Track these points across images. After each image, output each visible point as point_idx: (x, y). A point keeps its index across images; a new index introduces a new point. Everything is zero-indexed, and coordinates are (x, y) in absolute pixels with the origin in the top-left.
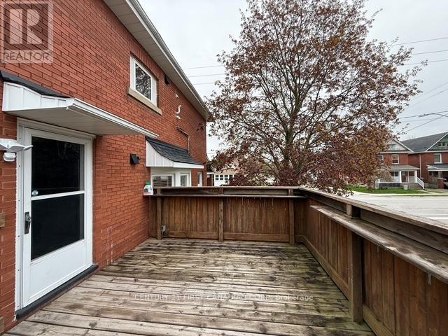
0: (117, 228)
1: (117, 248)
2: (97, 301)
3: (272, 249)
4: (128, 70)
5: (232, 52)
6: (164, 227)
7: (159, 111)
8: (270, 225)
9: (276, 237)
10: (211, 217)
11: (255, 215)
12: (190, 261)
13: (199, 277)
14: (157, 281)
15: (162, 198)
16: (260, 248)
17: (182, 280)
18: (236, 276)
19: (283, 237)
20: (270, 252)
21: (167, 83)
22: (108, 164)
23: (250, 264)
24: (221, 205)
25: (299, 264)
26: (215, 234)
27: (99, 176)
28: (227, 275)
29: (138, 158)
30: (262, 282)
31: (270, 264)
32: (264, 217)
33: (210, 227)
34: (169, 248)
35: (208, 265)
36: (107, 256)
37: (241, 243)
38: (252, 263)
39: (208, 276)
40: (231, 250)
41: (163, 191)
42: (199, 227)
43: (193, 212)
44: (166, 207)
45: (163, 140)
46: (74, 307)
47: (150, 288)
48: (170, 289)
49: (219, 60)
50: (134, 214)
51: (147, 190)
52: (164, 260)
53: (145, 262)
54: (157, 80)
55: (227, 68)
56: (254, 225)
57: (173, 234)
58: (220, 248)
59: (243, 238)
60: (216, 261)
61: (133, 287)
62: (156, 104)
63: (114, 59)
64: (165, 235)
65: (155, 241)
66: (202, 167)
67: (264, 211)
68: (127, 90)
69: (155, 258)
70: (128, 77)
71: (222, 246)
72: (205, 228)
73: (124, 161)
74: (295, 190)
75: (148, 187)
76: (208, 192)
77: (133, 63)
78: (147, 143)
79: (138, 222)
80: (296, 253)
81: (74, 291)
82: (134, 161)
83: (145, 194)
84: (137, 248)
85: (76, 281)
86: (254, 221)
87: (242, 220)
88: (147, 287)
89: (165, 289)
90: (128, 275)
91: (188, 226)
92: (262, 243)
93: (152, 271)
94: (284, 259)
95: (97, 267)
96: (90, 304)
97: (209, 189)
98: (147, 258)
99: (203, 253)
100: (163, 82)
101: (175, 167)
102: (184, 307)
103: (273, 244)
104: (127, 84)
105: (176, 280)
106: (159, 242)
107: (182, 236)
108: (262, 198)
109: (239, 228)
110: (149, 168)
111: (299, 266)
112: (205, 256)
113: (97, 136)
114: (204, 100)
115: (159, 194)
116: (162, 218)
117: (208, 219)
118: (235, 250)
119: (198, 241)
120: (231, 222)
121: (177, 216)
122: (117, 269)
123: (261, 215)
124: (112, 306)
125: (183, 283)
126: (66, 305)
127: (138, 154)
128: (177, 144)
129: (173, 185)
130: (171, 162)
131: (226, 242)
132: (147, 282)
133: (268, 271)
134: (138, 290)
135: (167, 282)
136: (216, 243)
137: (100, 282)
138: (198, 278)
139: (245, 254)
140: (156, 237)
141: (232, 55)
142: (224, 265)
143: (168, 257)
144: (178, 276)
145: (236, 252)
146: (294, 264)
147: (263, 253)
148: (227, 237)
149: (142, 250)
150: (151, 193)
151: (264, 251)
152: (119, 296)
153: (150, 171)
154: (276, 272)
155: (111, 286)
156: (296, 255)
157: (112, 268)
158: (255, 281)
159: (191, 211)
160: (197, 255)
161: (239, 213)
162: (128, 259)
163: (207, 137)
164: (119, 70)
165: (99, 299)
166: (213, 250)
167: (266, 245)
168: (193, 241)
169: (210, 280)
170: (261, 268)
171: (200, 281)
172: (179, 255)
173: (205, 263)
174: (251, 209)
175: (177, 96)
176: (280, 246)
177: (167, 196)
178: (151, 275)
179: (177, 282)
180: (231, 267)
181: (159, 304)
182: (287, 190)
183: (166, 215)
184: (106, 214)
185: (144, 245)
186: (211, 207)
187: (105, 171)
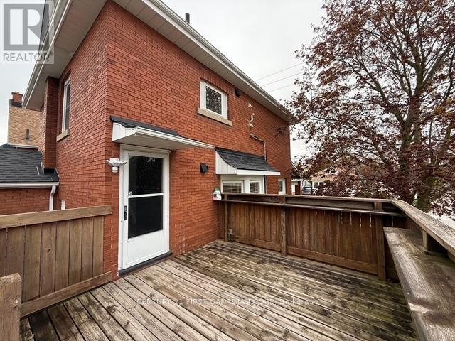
0: (189, 225)
1: (189, 242)
2: (162, 280)
3: (346, 278)
4: (198, 93)
5: (312, 43)
6: (230, 231)
7: (230, 123)
8: (347, 246)
9: (357, 264)
10: (274, 227)
11: (325, 231)
12: (241, 268)
13: (243, 284)
14: (207, 277)
15: (229, 204)
16: (329, 273)
17: (226, 282)
18: (280, 296)
19: (368, 266)
20: (341, 280)
21: (237, 95)
22: (180, 173)
23: (306, 288)
24: (283, 216)
25: (379, 308)
26: (278, 246)
27: (173, 182)
28: (271, 291)
29: (207, 167)
30: (309, 312)
31: (332, 295)
32: (338, 236)
33: (273, 238)
34: (230, 252)
35: (258, 276)
36: (180, 247)
37: (308, 261)
38: (309, 287)
39: (252, 286)
40: (292, 267)
41: (230, 196)
42: (262, 236)
43: (257, 219)
44: (232, 212)
45: (234, 149)
46: (148, 278)
47: (199, 281)
48: (213, 287)
49: (297, 56)
50: (205, 216)
51: (215, 195)
52: (222, 260)
53: (206, 258)
54: (228, 95)
55: (308, 63)
56: (325, 243)
57: (238, 238)
58: (279, 262)
59: (310, 256)
60: (267, 274)
61: (188, 277)
62: (226, 118)
63: (186, 88)
64: (231, 239)
65: (222, 242)
66: (279, 174)
67: (338, 228)
68: (197, 110)
69: (215, 257)
70: (199, 99)
71: (282, 260)
72: (268, 238)
73: (195, 170)
74: (384, 204)
75: (217, 192)
76: (270, 200)
77: (203, 87)
78: (217, 153)
79: (209, 223)
80: (383, 292)
81: (154, 267)
82: (204, 169)
83: (214, 199)
84: (206, 246)
85: (156, 261)
86: (325, 238)
87: (310, 235)
88: (198, 279)
89: (209, 285)
90: (190, 266)
91: (251, 233)
92: (334, 268)
93: (208, 267)
94: (357, 295)
95: (171, 254)
96: (157, 280)
97: (271, 197)
98: (209, 256)
99: (259, 263)
100: (234, 95)
101: (238, 174)
102: (215, 307)
103: (350, 272)
104: (198, 105)
105: (222, 281)
106: (225, 243)
107: (246, 242)
108: (335, 212)
109: (306, 243)
110: (219, 176)
111: (377, 311)
112: (259, 266)
113: (172, 151)
114: (282, 103)
115: (226, 199)
116: (229, 222)
117: (271, 229)
118: (294, 268)
119: (260, 249)
120: (296, 236)
121: (242, 222)
122: (185, 259)
123: (334, 232)
124: (168, 286)
125: (226, 285)
126: (145, 275)
127: (208, 163)
128: (250, 152)
129: (242, 192)
130: (235, 170)
131: (290, 257)
132: (199, 276)
133: (325, 302)
134: (190, 280)
135: (214, 280)
136: (278, 256)
137: (170, 266)
138: (241, 285)
139: (306, 275)
140: (223, 239)
141: (312, 47)
142: (275, 280)
143: (226, 259)
144: (226, 278)
145: (296, 270)
146: (369, 305)
147: (329, 279)
148: (290, 252)
149: (209, 248)
150: (219, 198)
151: (333, 278)
152: (176, 280)
153: (220, 179)
154: (334, 307)
155: (176, 271)
156: (381, 295)
157: (182, 257)
158: (300, 308)
159: (254, 217)
160: (252, 264)
161: (306, 226)
162: (195, 253)
163: (291, 141)
164: (190, 95)
165: (164, 278)
166: (271, 262)
167: (339, 272)
168: (255, 249)
169: (252, 290)
170: (317, 296)
171: (241, 289)
172: (235, 259)
173: (256, 272)
174: (321, 223)
175: (250, 105)
176: (360, 277)
177: (235, 202)
178: (205, 271)
179: (222, 283)
180: (281, 284)
181: (198, 297)
182: (372, 203)
183: (232, 220)
184: (179, 213)
185: (212, 244)
186: (273, 217)
187: (179, 178)
